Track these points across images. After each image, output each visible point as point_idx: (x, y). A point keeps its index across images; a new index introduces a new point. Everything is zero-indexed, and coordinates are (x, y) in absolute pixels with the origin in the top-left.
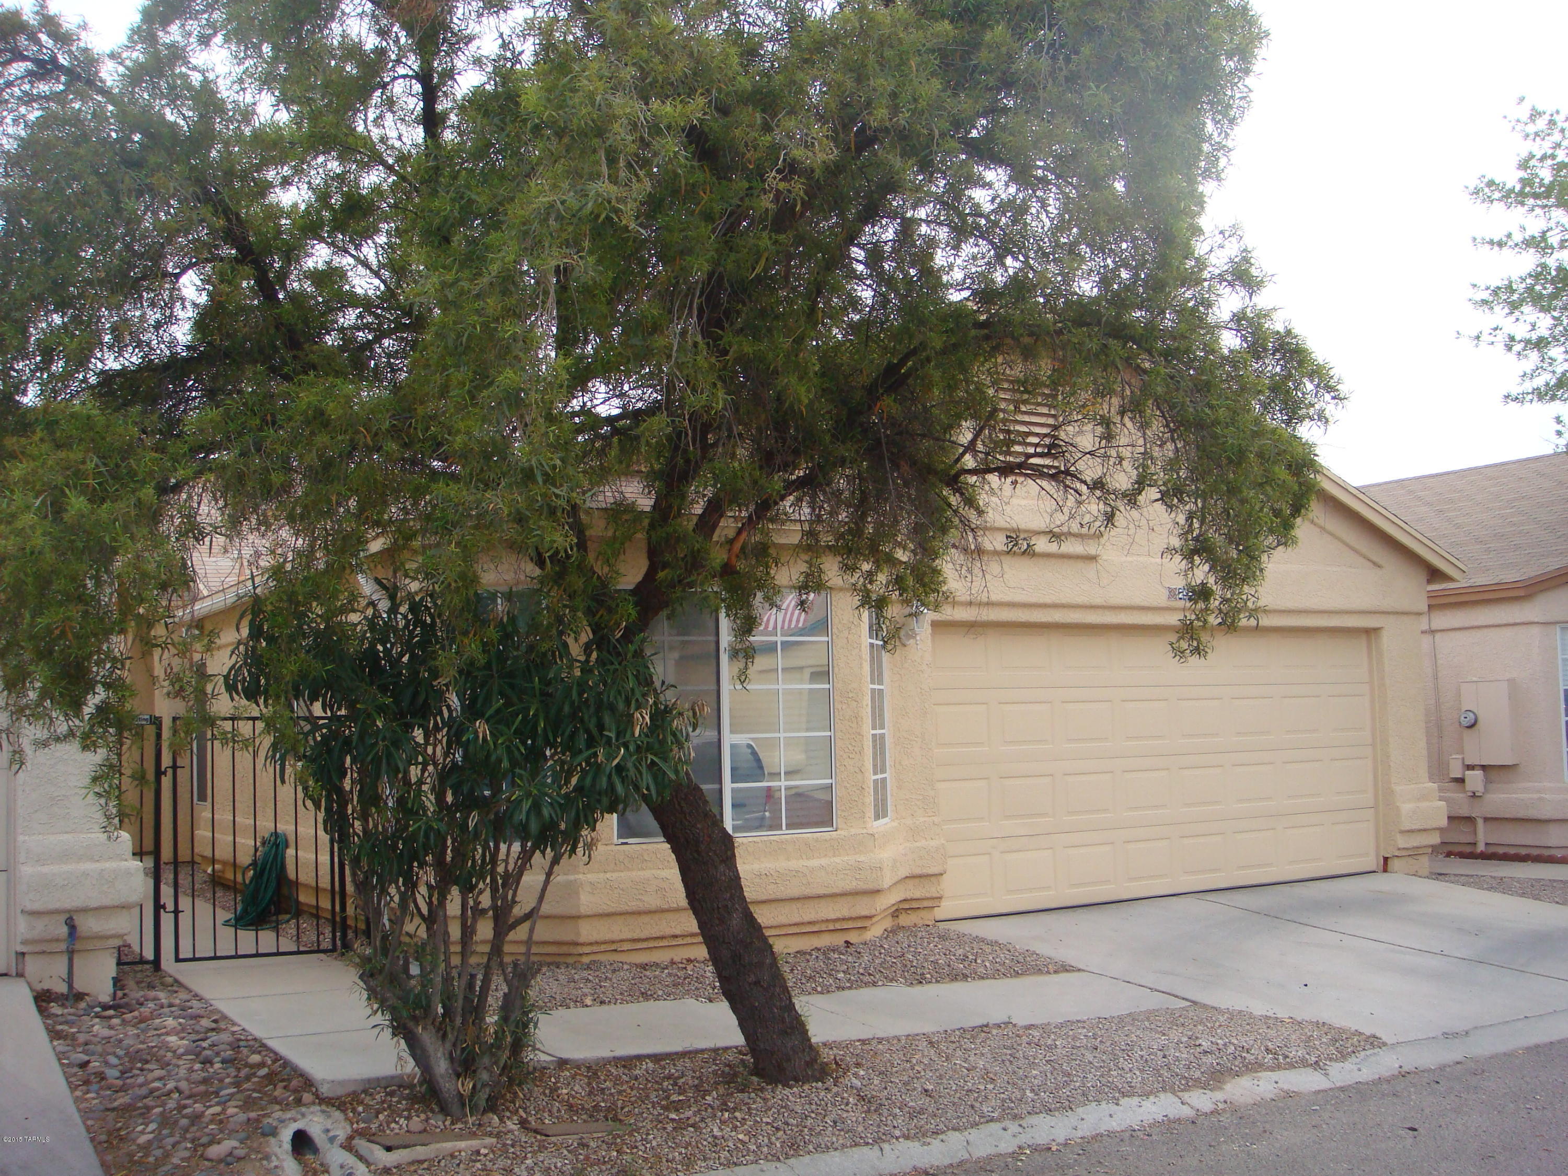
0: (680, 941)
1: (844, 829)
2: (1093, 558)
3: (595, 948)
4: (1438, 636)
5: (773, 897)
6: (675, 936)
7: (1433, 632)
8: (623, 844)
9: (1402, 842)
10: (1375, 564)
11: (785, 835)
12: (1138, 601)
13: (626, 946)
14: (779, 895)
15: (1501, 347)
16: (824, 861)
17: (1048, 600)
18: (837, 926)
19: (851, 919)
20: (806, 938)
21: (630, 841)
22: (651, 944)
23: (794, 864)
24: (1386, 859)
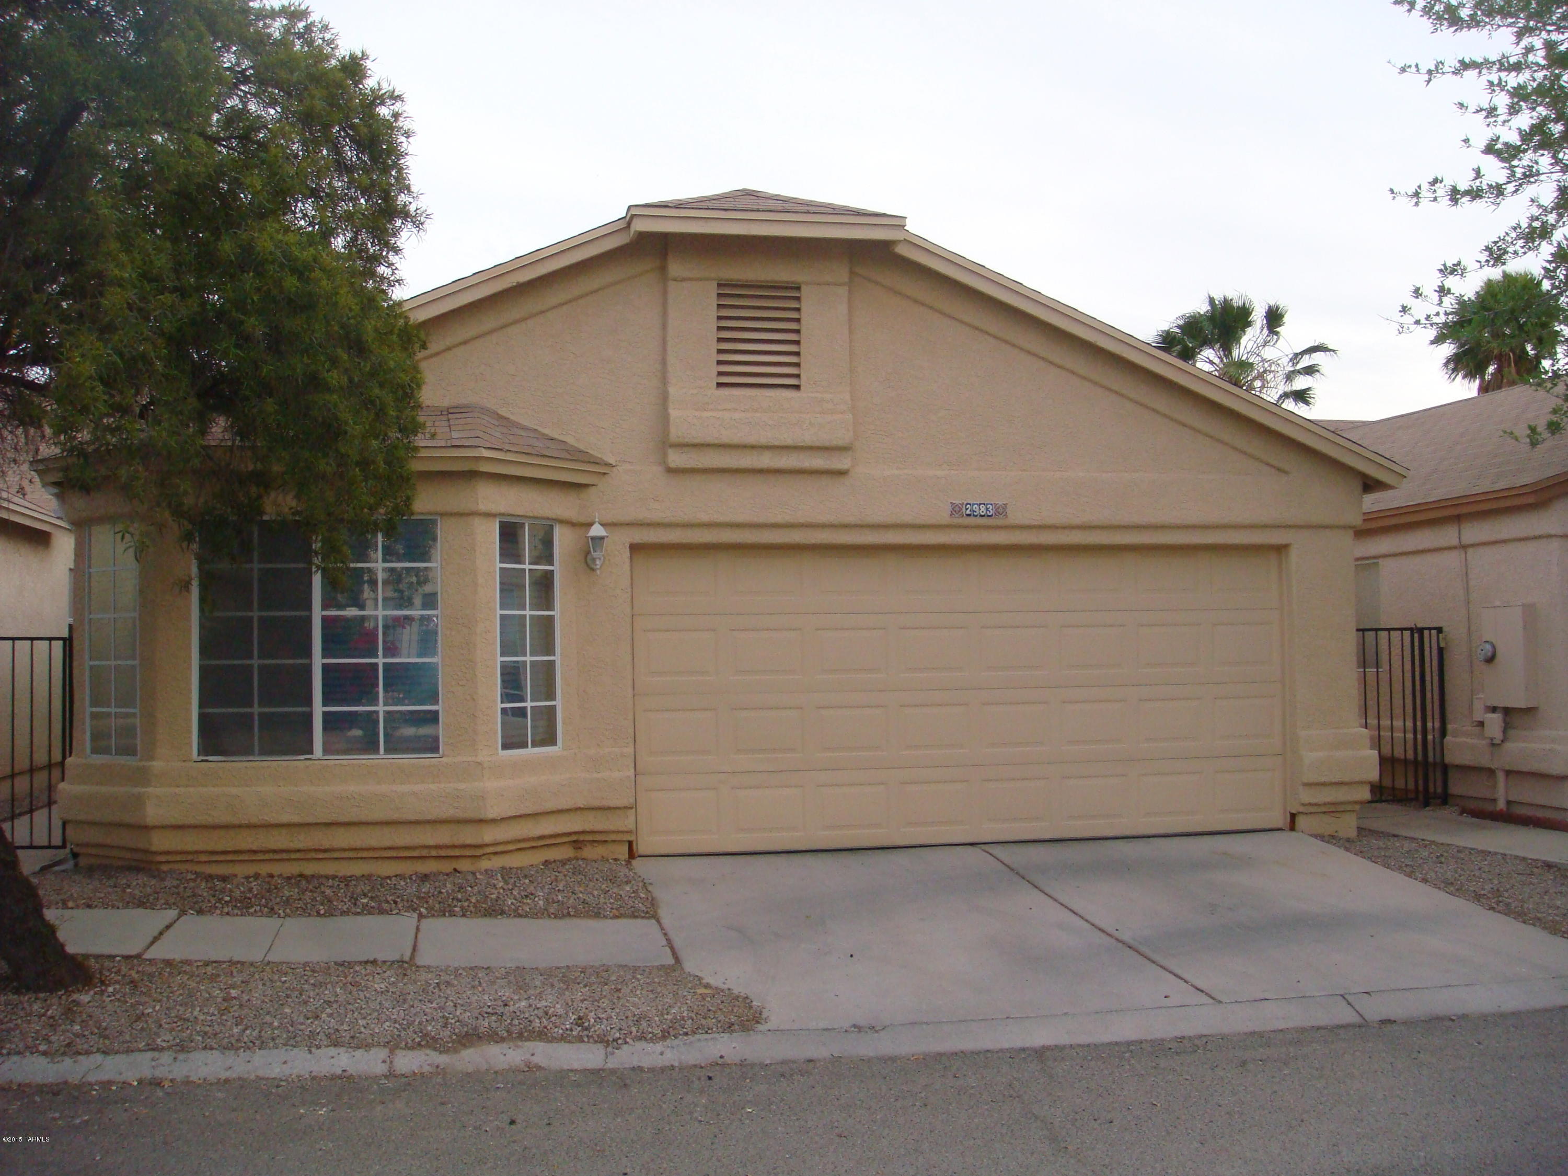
0: (260, 857)
1: (447, 757)
2: (842, 473)
3: (170, 858)
4: (1470, 551)
5: (355, 820)
6: (255, 852)
7: (1464, 547)
8: (203, 761)
9: (1307, 796)
10: (1279, 470)
11: (381, 759)
12: (908, 518)
13: (203, 858)
14: (363, 818)
15: (1446, 201)
16: (417, 788)
17: (779, 519)
18: (442, 853)
19: (454, 847)
20: (409, 862)
21: (210, 758)
22: (229, 857)
23: (384, 788)
24: (1293, 816)
